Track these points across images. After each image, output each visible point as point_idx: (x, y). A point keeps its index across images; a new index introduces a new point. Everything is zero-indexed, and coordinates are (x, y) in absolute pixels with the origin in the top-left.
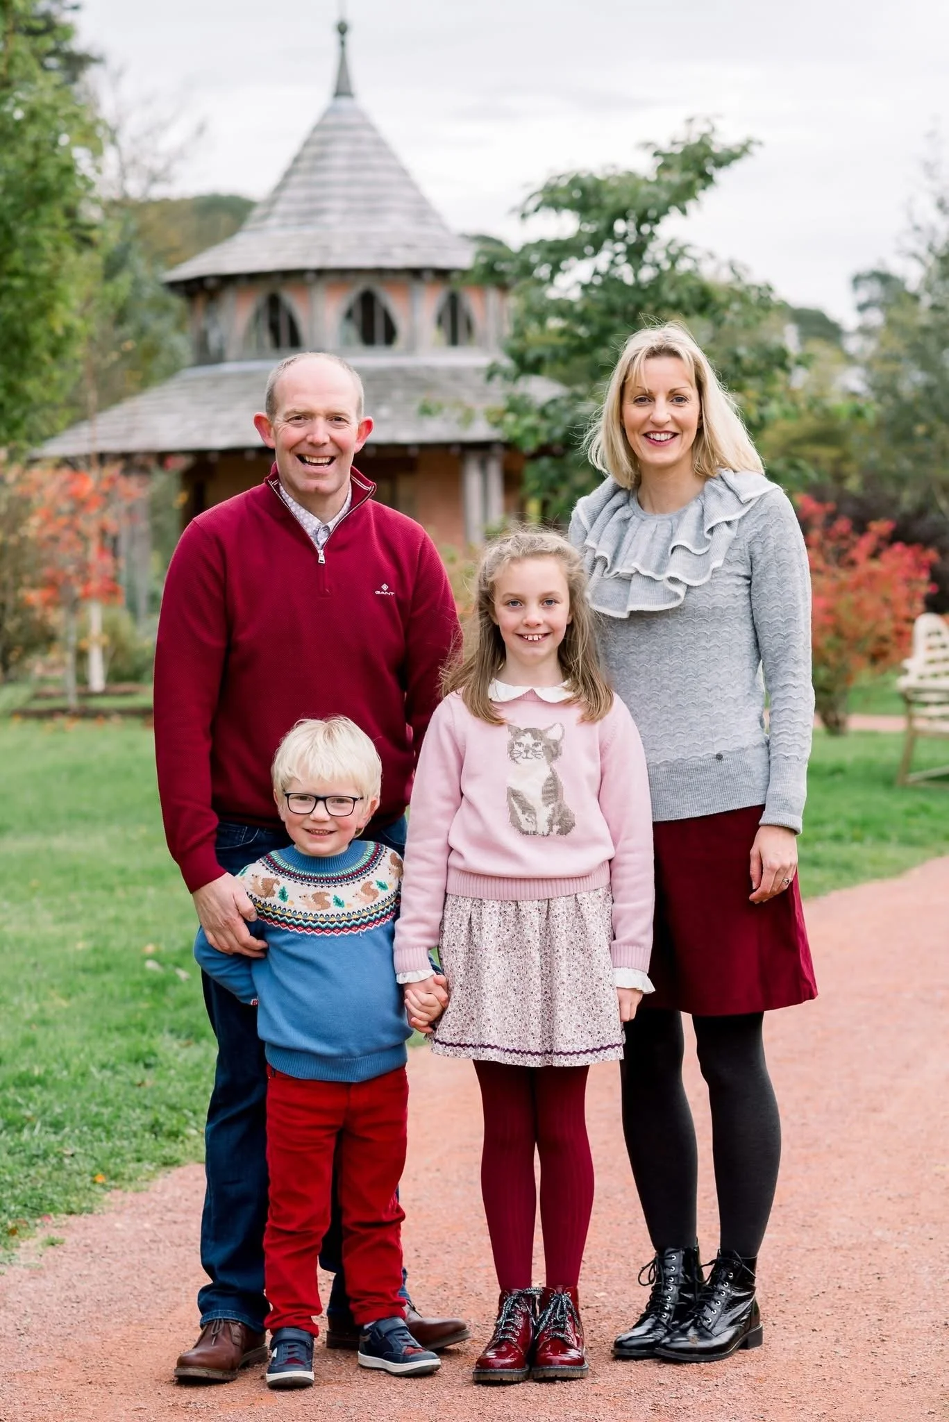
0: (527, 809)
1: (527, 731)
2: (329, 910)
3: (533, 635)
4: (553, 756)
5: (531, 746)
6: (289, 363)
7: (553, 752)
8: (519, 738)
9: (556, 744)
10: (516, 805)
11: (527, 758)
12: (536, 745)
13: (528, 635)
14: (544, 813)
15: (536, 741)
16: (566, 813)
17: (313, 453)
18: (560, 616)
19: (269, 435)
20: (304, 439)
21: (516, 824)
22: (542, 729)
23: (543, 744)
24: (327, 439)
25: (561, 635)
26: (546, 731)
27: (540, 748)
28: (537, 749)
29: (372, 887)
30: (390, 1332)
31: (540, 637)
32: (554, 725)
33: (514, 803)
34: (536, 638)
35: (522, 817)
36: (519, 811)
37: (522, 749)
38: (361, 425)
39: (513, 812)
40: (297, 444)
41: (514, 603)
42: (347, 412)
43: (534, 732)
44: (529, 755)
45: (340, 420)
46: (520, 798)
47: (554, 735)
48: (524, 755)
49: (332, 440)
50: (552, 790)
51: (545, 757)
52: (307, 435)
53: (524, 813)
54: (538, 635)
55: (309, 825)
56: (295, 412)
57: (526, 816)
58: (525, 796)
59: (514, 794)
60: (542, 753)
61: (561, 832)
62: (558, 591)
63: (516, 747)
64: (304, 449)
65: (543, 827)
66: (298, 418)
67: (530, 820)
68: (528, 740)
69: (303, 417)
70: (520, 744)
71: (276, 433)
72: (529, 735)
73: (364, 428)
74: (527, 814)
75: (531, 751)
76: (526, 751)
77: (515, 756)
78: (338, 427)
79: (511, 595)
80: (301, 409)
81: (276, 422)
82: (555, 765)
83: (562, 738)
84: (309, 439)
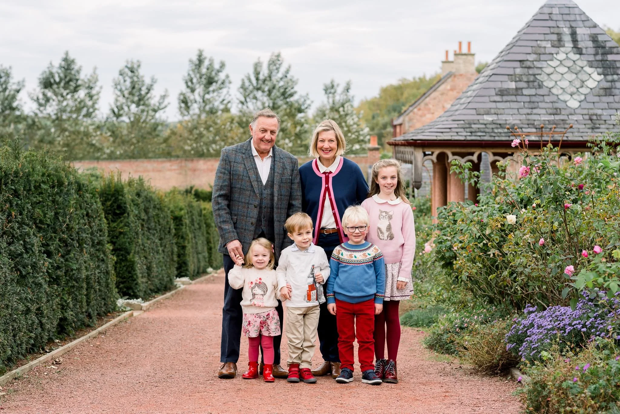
0: (382, 232)
1: (384, 212)
2: (353, 258)
7: (390, 218)
8: (382, 213)
11: (383, 219)
12: (386, 216)
14: (386, 234)
16: (392, 234)
18: (395, 181)
21: (379, 236)
23: (388, 216)
25: (395, 186)
26: (389, 212)
29: (366, 254)
30: (369, 373)
31: (391, 187)
32: (392, 211)
33: (379, 231)
34: (389, 187)
35: (380, 235)
39: (378, 233)
41: (384, 178)
43: (386, 212)
47: (391, 213)
50: (389, 228)
55: (354, 235)
58: (382, 229)
59: (379, 228)
60: (387, 218)
61: (390, 239)
62: (395, 175)
63: (381, 216)
65: (386, 238)
68: (384, 214)
74: (382, 234)
75: (384, 217)
77: (380, 218)
79: (383, 176)
82: (390, 221)
83: (393, 214)
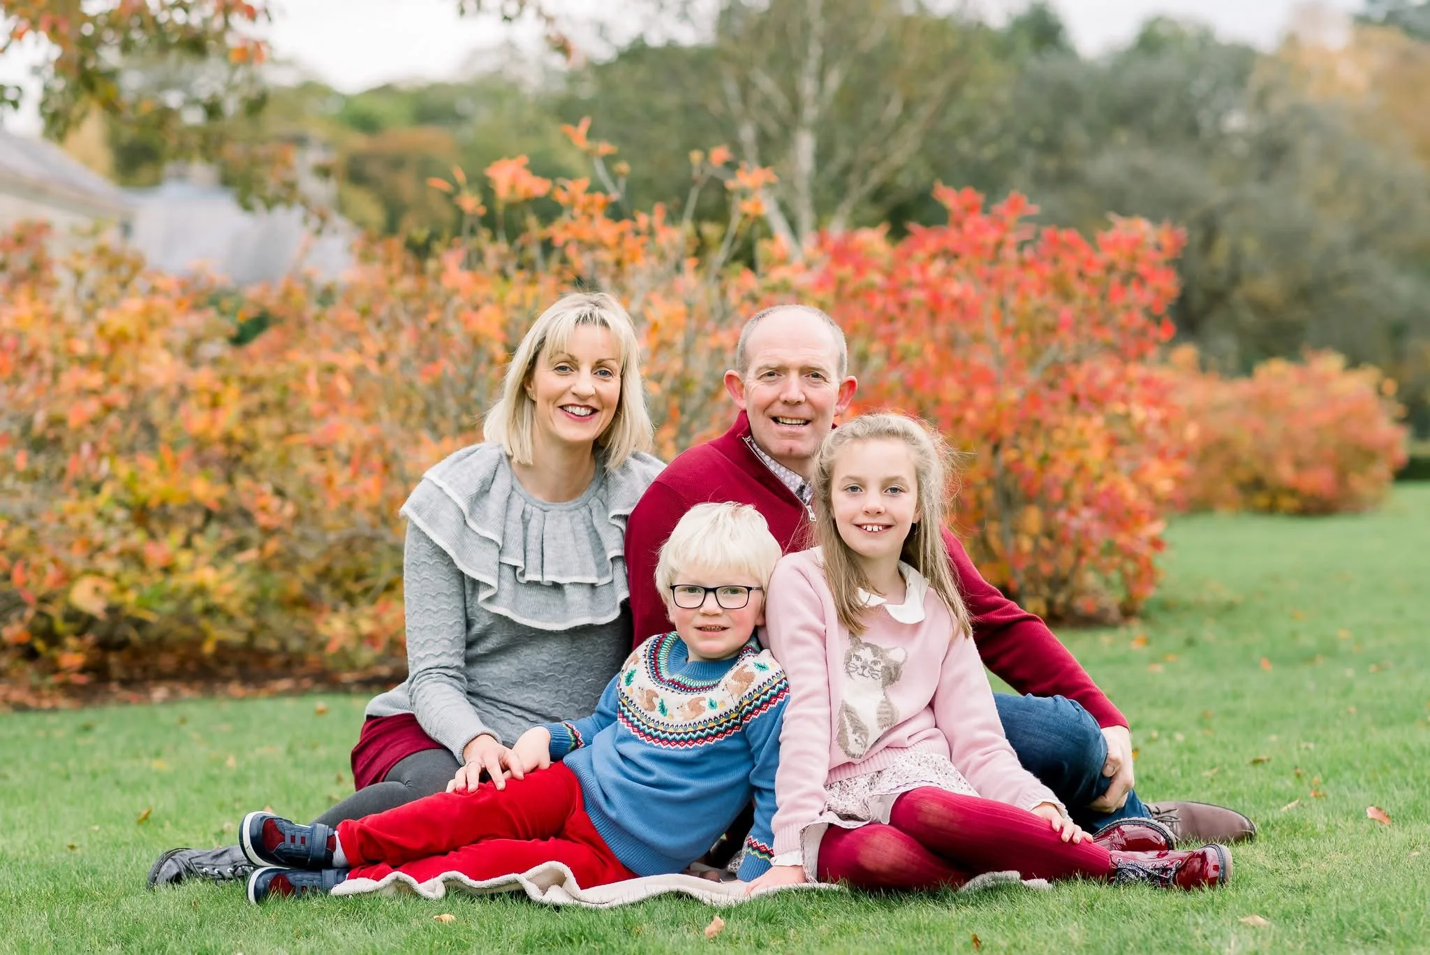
0: (859, 728)
1: (867, 645)
2: (653, 713)
3: (872, 525)
4: (891, 679)
5: (869, 663)
6: (763, 316)
7: (891, 675)
8: (859, 650)
9: (897, 668)
10: (848, 723)
11: (863, 675)
12: (875, 663)
13: (867, 524)
15: (876, 658)
17: (787, 415)
18: (903, 506)
19: (741, 396)
20: (777, 399)
23: (883, 664)
24: (801, 398)
26: (887, 650)
27: (879, 667)
28: (875, 668)
31: (881, 528)
33: (846, 719)
34: (876, 528)
35: (851, 737)
36: (850, 730)
37: (859, 664)
38: (842, 386)
39: (842, 730)
40: (770, 405)
41: (854, 489)
42: (824, 368)
43: (875, 649)
44: (866, 672)
45: (817, 376)
46: (853, 715)
47: (894, 657)
48: (860, 671)
49: (808, 400)
50: (889, 712)
51: (881, 679)
52: (780, 394)
53: (854, 732)
54: (879, 525)
55: (699, 620)
56: (768, 367)
57: (856, 736)
58: (858, 714)
59: (848, 712)
60: (880, 674)
62: (904, 476)
63: (854, 659)
64: (778, 409)
66: (770, 374)
67: (860, 741)
68: (866, 655)
69: (775, 373)
70: (858, 658)
71: (747, 392)
72: (868, 650)
73: (846, 388)
74: (858, 734)
75: (868, 669)
76: (864, 668)
77: (851, 669)
78: (814, 385)
79: (851, 478)
80: (774, 363)
81: (747, 381)
82: (890, 691)
83: (904, 661)
84: (783, 397)
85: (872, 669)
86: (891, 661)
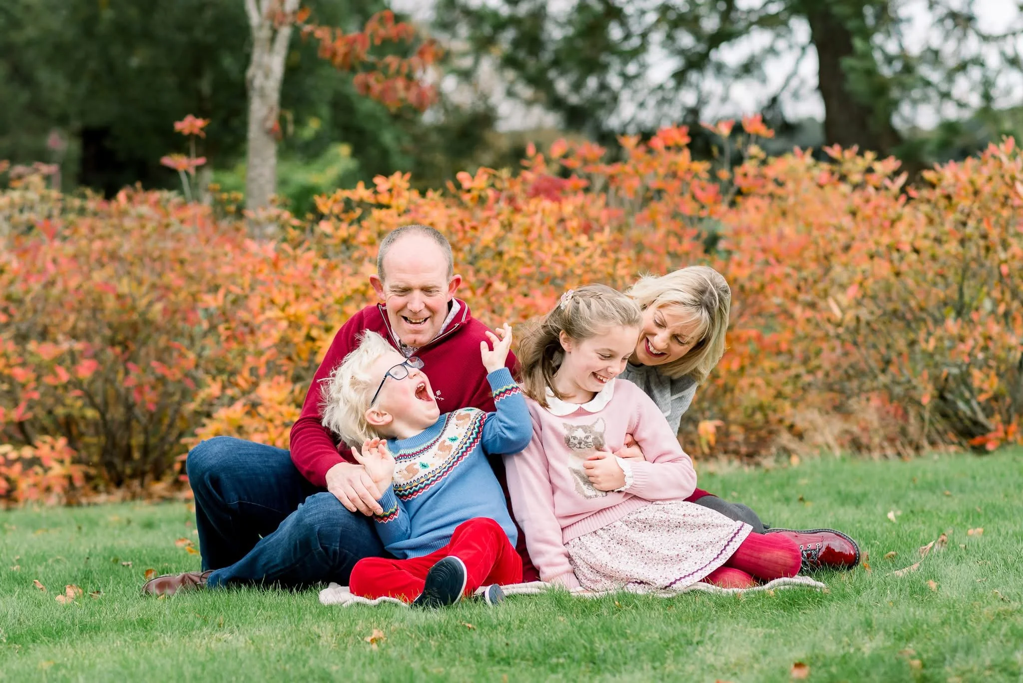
1: (578, 427)
2: (419, 475)
4: (600, 445)
5: (583, 439)
7: (600, 441)
8: (573, 432)
9: (601, 437)
10: (579, 479)
11: (580, 448)
12: (587, 437)
15: (586, 434)
20: (406, 306)
22: (589, 424)
23: (592, 437)
24: (423, 306)
26: (593, 426)
27: (590, 439)
28: (588, 441)
29: (446, 444)
32: (598, 420)
33: (577, 478)
35: (584, 487)
37: (576, 441)
40: (401, 309)
42: (437, 284)
44: (582, 446)
47: (598, 428)
48: (578, 446)
49: (426, 306)
51: (594, 447)
52: (408, 303)
53: (584, 484)
56: (398, 287)
57: (587, 486)
59: (575, 472)
60: (592, 444)
63: (572, 440)
64: (406, 313)
70: (574, 438)
72: (580, 430)
75: (583, 443)
76: (580, 443)
77: (571, 447)
78: (430, 297)
80: (402, 285)
83: (605, 430)
84: (409, 307)
85: (586, 442)
86: (596, 433)
